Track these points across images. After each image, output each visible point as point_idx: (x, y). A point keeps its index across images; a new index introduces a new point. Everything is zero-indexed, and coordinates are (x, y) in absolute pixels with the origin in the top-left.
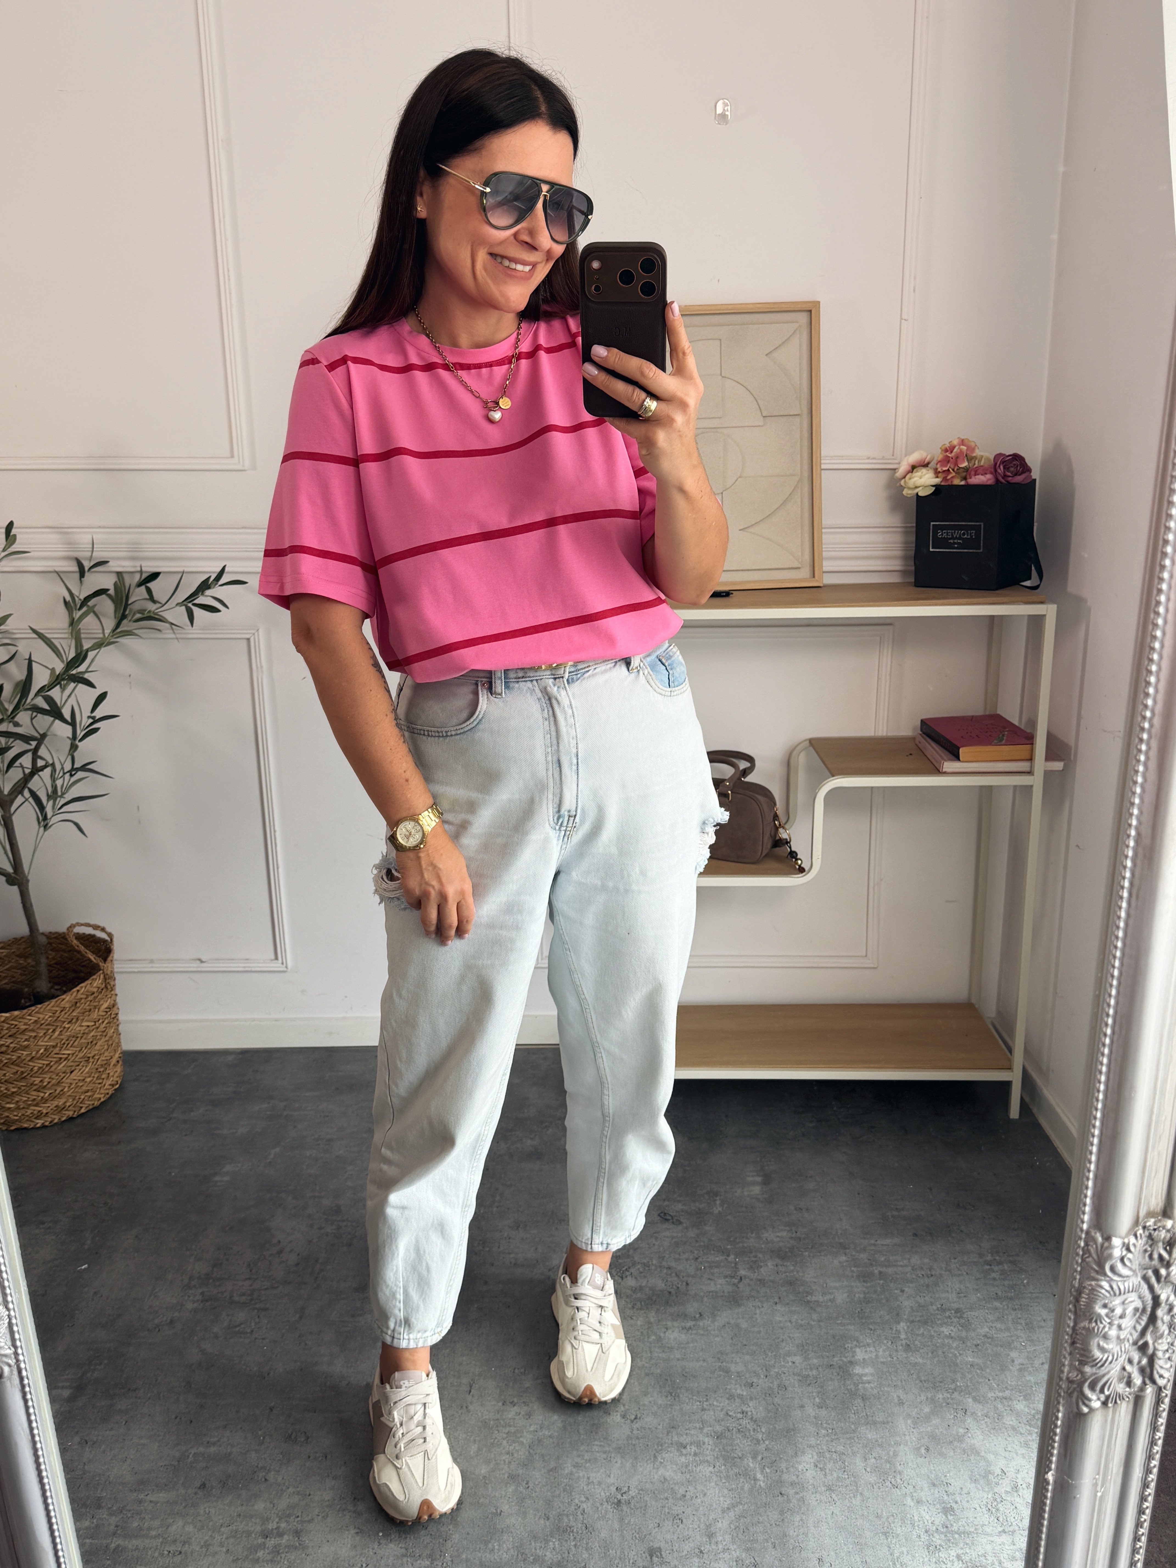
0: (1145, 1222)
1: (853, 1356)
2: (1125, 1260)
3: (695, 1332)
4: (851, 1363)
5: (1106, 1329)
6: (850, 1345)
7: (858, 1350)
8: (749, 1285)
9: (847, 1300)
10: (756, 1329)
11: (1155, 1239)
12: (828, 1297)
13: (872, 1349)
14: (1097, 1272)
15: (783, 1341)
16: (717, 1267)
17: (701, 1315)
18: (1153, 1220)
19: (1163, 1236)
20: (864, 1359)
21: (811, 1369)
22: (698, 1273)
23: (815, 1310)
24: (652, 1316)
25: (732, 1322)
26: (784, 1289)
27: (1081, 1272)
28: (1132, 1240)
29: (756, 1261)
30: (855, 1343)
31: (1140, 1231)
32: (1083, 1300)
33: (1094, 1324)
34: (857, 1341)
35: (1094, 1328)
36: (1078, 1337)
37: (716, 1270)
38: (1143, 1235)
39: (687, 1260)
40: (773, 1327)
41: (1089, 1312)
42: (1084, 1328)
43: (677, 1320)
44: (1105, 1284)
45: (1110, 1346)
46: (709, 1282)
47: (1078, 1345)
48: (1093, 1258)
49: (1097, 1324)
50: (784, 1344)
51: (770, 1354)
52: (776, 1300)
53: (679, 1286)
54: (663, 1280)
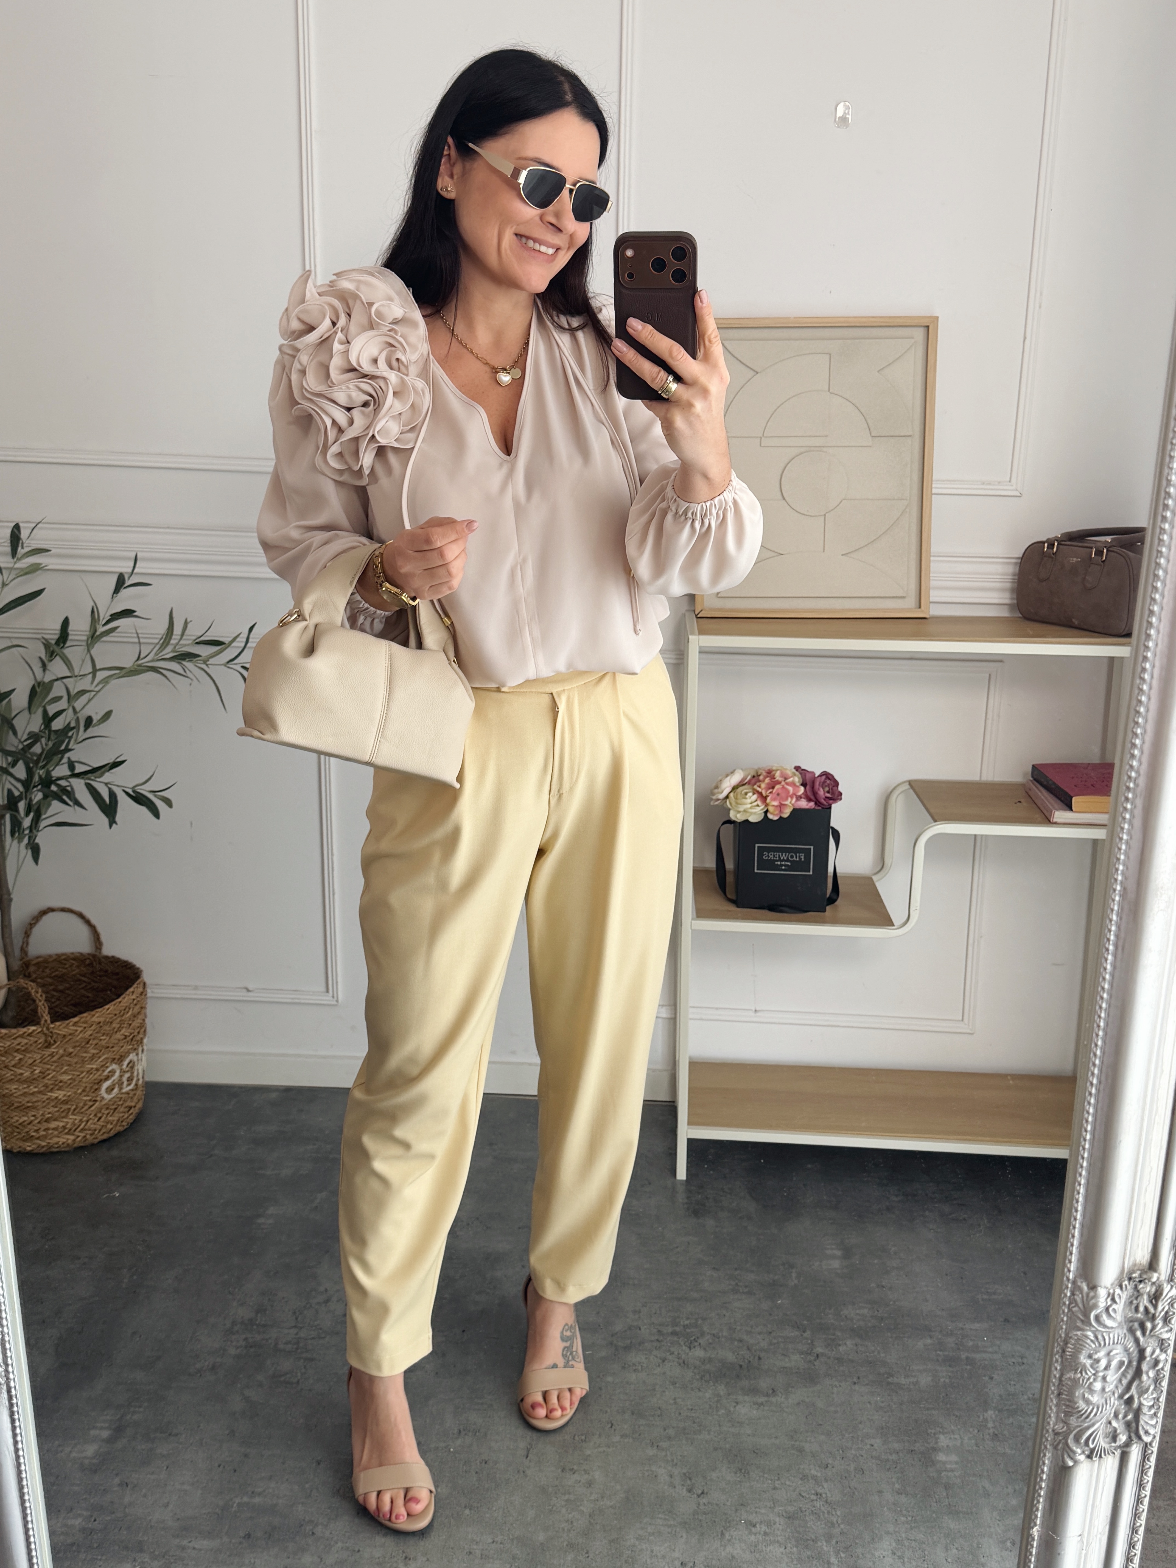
0: (1131, 1274)
1: (936, 1443)
2: (1111, 1310)
3: (766, 1408)
4: (934, 1449)
5: (1091, 1380)
6: (933, 1431)
7: (942, 1437)
8: (826, 1363)
9: (932, 1384)
10: (832, 1409)
11: (1141, 1291)
12: (911, 1379)
13: (957, 1436)
14: (1082, 1321)
15: (861, 1423)
16: (791, 1342)
17: (774, 1391)
18: (1139, 1272)
19: (1148, 1290)
20: (948, 1446)
21: (891, 1454)
22: (772, 1347)
23: (897, 1392)
24: (722, 1389)
25: (807, 1400)
26: (864, 1369)
27: (1067, 1321)
28: (1118, 1291)
29: (834, 1339)
30: (938, 1429)
31: (1126, 1282)
32: (1070, 1349)
33: (1079, 1375)
34: (942, 1427)
35: (1079, 1378)
36: (1064, 1388)
37: (790, 1346)
38: (1129, 1287)
39: (760, 1333)
40: (851, 1408)
41: (1075, 1362)
42: (1070, 1379)
43: (748, 1395)
44: (1090, 1334)
45: (1095, 1399)
46: (783, 1357)
47: (1064, 1396)
48: (1079, 1307)
49: (1082, 1375)
50: (861, 1426)
51: (847, 1435)
52: (855, 1380)
53: (751, 1360)
54: (733, 1353)
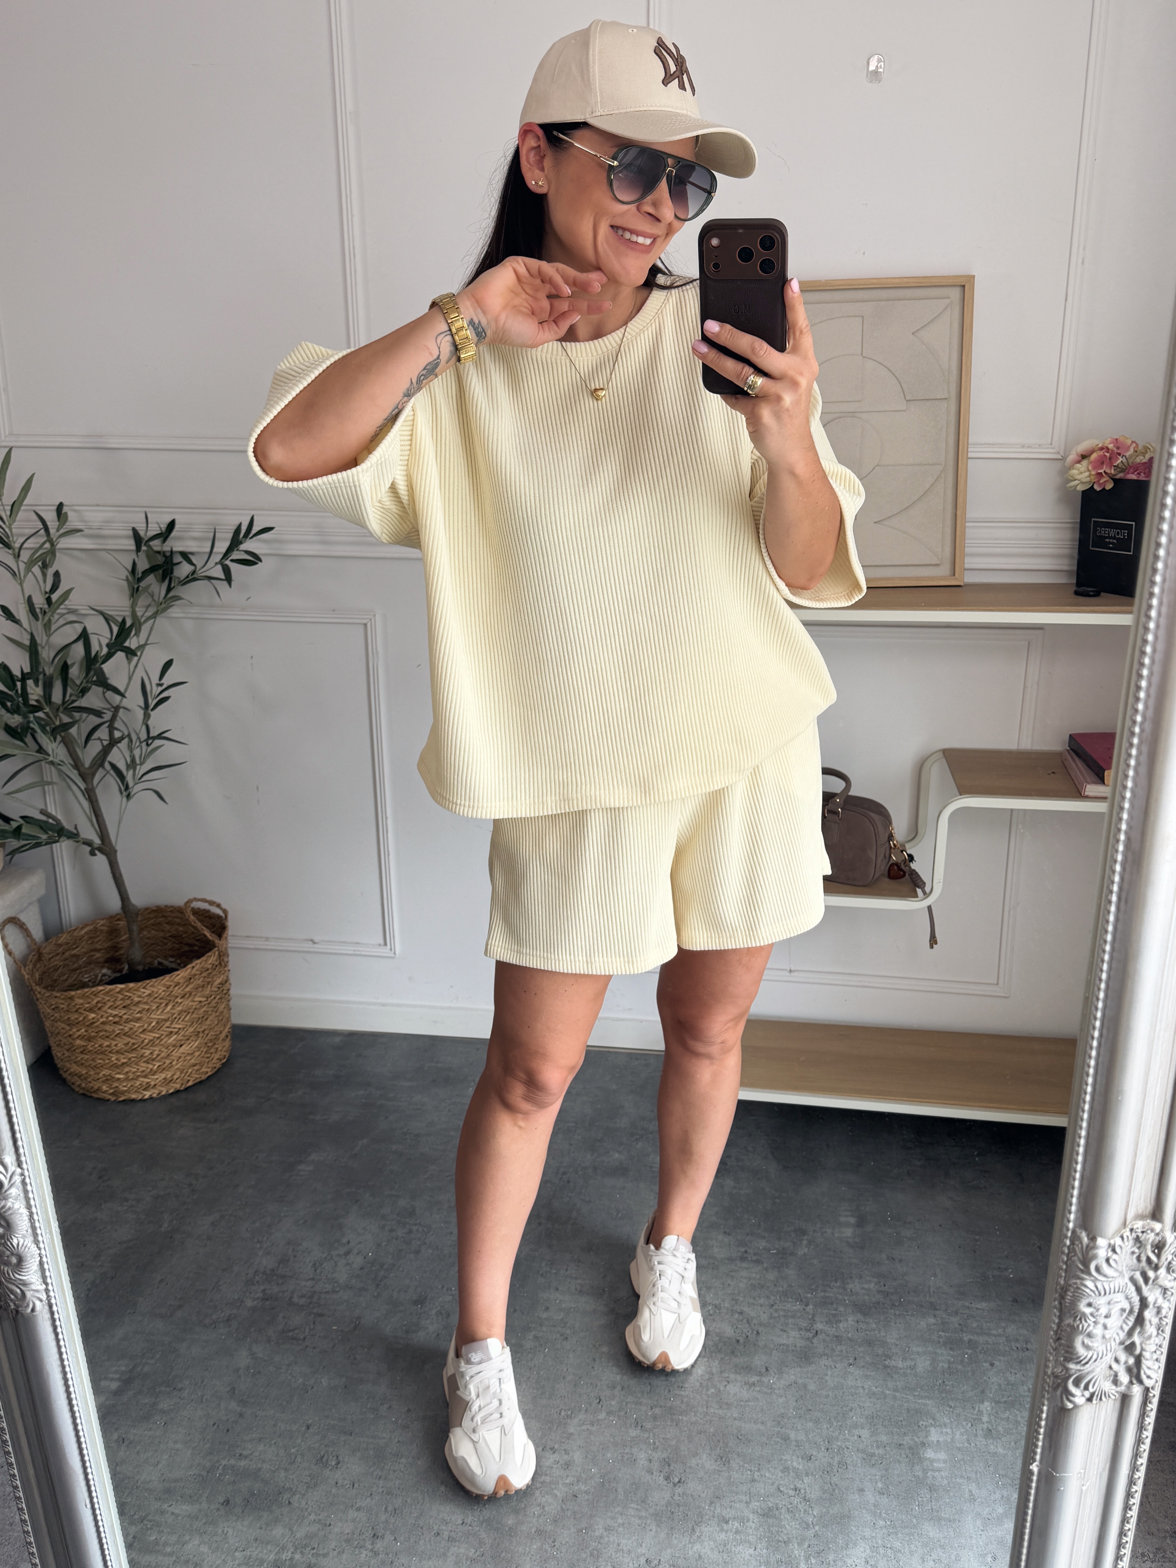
0: (1133, 1225)
1: (927, 1437)
2: (1111, 1261)
3: (757, 1388)
4: (924, 1445)
5: (1091, 1328)
6: (924, 1424)
7: (932, 1430)
8: (824, 1341)
9: (930, 1369)
10: (824, 1393)
11: (1143, 1242)
12: (909, 1363)
13: (948, 1430)
14: (1081, 1271)
15: (851, 1410)
16: (793, 1317)
18: (1140, 1224)
19: (1152, 1240)
20: (938, 1441)
21: (878, 1446)
22: (772, 1321)
23: (892, 1377)
26: (862, 1349)
27: (1066, 1271)
28: (1119, 1241)
29: (834, 1316)
30: (930, 1421)
31: (1127, 1234)
32: (1068, 1297)
33: (1078, 1323)
35: (1078, 1326)
36: (1062, 1334)
37: (790, 1321)
38: (1130, 1238)
39: (761, 1306)
40: (843, 1393)
41: (1073, 1310)
42: (1068, 1325)
43: (740, 1373)
44: (1089, 1284)
45: (1095, 1343)
46: (781, 1333)
47: (1062, 1342)
48: (1078, 1256)
49: (1080, 1323)
52: (851, 1361)
53: (749, 1334)
54: (732, 1326)
